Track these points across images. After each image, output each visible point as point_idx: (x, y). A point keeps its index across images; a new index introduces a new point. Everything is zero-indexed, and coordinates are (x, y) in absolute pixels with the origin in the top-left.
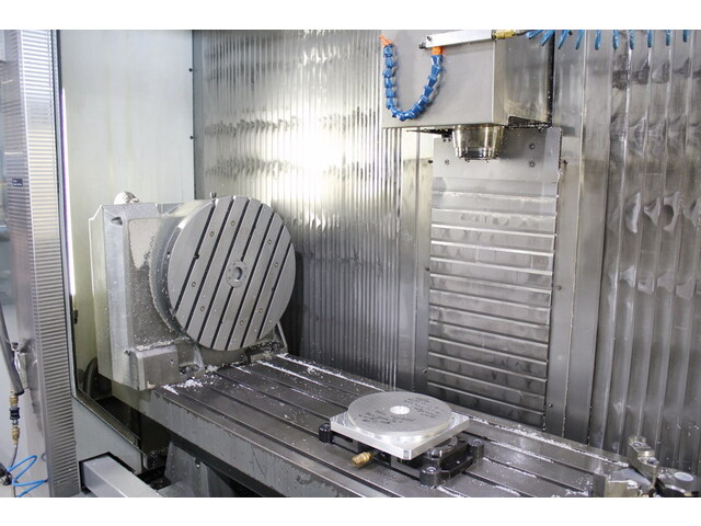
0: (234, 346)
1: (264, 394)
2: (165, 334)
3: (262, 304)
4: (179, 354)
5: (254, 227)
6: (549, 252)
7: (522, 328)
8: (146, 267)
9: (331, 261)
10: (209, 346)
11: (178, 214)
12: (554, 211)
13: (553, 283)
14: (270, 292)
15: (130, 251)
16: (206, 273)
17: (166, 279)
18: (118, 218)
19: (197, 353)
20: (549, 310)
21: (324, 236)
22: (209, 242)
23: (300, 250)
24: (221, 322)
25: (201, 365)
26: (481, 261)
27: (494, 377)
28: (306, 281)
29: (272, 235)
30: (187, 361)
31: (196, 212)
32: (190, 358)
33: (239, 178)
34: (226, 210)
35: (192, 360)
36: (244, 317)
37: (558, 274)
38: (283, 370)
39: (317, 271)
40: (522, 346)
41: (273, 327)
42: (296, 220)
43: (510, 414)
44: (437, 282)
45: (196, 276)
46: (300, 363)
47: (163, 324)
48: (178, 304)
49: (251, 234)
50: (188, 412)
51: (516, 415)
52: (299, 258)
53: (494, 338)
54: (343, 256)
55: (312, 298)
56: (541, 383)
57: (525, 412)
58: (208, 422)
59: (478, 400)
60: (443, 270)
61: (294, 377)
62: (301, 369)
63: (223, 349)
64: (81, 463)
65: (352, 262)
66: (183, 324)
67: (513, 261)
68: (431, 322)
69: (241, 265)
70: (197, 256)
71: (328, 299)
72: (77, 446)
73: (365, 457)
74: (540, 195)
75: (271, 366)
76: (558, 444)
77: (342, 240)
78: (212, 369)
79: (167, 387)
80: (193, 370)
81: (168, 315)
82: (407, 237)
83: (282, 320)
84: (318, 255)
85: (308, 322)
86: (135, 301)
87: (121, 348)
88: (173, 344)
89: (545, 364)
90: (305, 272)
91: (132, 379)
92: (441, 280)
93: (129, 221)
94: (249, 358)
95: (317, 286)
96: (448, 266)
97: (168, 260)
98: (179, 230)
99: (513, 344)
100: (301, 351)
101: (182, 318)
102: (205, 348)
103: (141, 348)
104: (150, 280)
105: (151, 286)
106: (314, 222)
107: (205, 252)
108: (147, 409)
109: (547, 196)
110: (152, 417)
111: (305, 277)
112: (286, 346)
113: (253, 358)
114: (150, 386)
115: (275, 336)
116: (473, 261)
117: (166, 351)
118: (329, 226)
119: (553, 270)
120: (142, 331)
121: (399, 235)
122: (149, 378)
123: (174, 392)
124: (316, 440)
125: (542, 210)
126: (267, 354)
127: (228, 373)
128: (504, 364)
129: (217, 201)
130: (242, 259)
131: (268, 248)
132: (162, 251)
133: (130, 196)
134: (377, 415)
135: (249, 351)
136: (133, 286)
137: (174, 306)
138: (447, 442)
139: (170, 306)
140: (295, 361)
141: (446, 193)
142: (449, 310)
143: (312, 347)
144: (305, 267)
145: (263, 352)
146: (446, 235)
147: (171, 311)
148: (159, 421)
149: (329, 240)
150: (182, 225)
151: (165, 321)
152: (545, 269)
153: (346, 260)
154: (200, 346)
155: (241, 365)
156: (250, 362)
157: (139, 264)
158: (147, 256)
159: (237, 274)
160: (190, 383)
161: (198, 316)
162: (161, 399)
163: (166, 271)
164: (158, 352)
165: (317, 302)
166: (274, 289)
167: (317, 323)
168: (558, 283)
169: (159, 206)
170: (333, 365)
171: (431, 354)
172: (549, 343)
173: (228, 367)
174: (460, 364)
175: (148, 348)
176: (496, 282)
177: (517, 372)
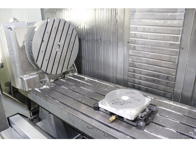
0: (59, 72)
1: (71, 90)
2: (34, 70)
3: (68, 57)
4: (40, 77)
5: (63, 29)
6: (179, 34)
7: (166, 64)
8: (24, 46)
9: (91, 41)
10: (50, 73)
11: (34, 26)
12: (183, 18)
13: (180, 47)
14: (71, 53)
15: (17, 41)
16: (47, 47)
17: (32, 50)
18: (10, 28)
19: (46, 76)
20: (178, 57)
21: (88, 32)
22: (47, 35)
23: (80, 37)
24: (53, 64)
25: (48, 80)
26: (150, 39)
27: (154, 81)
28: (82, 48)
29: (70, 32)
30: (43, 79)
31: (41, 24)
32: (44, 77)
33: (57, 13)
34: (52, 23)
35: (45, 78)
36: (62, 62)
37: (183, 43)
38: (76, 80)
39: (86, 44)
40: (166, 70)
41: (72, 65)
42: (78, 27)
43: (160, 94)
44: (132, 47)
45: (43, 48)
46: (82, 76)
47: (33, 66)
48: (37, 59)
49: (62, 32)
50: (44, 99)
51: (162, 94)
52: (80, 40)
53: (154, 67)
54: (96, 39)
55: (85, 54)
56: (173, 83)
57: (165, 93)
58: (51, 103)
59: (147, 89)
60: (135, 42)
61: (81, 82)
62: (83, 79)
63: (55, 74)
64: (8, 118)
65: (99, 40)
66: (40, 66)
67: (164, 39)
68: (130, 62)
69: (59, 43)
70: (43, 41)
71: (91, 54)
72: (5, 113)
73: (113, 118)
74: (177, 12)
75: (72, 78)
76: (182, 107)
77: (95, 33)
78: (52, 81)
79: (36, 89)
80: (45, 82)
81: (34, 63)
82: (120, 31)
83: (75, 62)
84: (86, 39)
85: (84, 62)
86: (21, 59)
87: (18, 77)
88: (37, 73)
89: (175, 77)
90: (82, 45)
91: (23, 87)
92: (134, 46)
93: (15, 29)
94: (65, 76)
95: (87, 49)
96: (137, 41)
97: (32, 43)
98: (35, 31)
99: (162, 69)
100: (82, 72)
101: (39, 64)
102: (49, 74)
103: (25, 76)
104: (26, 51)
105: (27, 53)
106: (84, 27)
107: (46, 39)
108: (30, 96)
109: (180, 12)
110: (32, 100)
111: (82, 46)
112: (77, 70)
113: (66, 76)
114: (30, 89)
115: (73, 67)
116: (147, 39)
117: (34, 76)
118: (90, 28)
119: (181, 42)
120: (25, 70)
121: (117, 30)
122: (29, 87)
123: (39, 91)
124: (93, 109)
125: (177, 18)
126: (71, 74)
127: (57, 82)
128: (158, 76)
129: (49, 20)
130: (60, 41)
131: (69, 37)
132: (29, 40)
133: (15, 19)
134: (117, 101)
135: (64, 74)
136: (19, 54)
137: (36, 60)
138: (145, 110)
139: (34, 60)
140: (80, 76)
141: (136, 13)
142: (136, 57)
143: (86, 71)
144: (82, 43)
145: (69, 73)
146: (136, 29)
147: (35, 62)
148: (34, 101)
149: (90, 33)
150: (36, 30)
151: (34, 65)
152: (177, 41)
153: (97, 40)
154: (47, 73)
155: (62, 78)
156: (65, 77)
157: (21, 45)
158: (24, 42)
159: (58, 47)
160: (44, 87)
161: (45, 63)
162: (34, 93)
163: (31, 47)
164: (31, 77)
165: (87, 56)
166: (72, 51)
167: (87, 62)
168: (182, 46)
169: (27, 23)
170: (93, 77)
171: (129, 73)
172: (177, 69)
173: (57, 79)
174: (141, 76)
175: (28, 76)
176: (156, 46)
177: (163, 79)
